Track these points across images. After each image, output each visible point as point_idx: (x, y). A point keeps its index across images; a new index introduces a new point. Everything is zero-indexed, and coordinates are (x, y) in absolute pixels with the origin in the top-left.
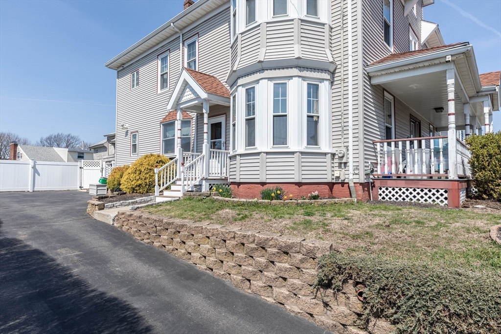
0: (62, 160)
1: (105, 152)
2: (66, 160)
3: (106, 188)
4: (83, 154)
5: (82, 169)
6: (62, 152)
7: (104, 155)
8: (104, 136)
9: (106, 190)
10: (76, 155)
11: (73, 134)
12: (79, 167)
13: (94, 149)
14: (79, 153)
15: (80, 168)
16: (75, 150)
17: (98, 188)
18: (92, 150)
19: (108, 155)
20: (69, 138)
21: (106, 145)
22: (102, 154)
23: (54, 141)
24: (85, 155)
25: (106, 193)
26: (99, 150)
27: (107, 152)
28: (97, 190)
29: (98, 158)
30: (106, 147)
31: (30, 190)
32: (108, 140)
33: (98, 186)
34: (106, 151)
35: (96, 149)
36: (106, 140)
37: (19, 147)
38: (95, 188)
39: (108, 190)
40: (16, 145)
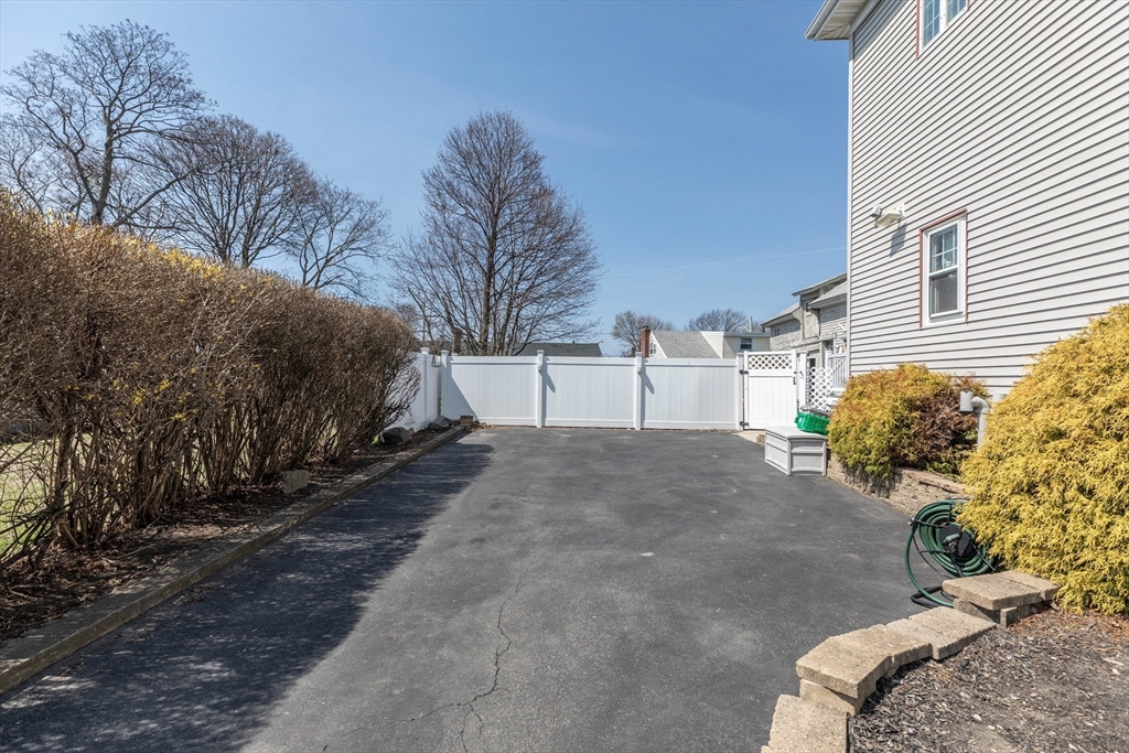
0: (714, 355)
1: (795, 333)
2: (721, 356)
3: (822, 450)
4: (750, 340)
5: (746, 376)
6: (715, 339)
7: (793, 337)
8: (794, 294)
9: (823, 459)
10: (738, 343)
11: (735, 310)
12: (737, 370)
13: (771, 327)
14: (743, 339)
15: (742, 372)
16: (737, 334)
17: (795, 450)
18: (766, 329)
19: (804, 338)
20: (730, 316)
21: (797, 316)
22: (789, 336)
23: (709, 322)
24: (754, 343)
25: (822, 469)
26: (781, 328)
27: (801, 332)
28: (792, 455)
29: (781, 347)
30: (798, 321)
31: (636, 425)
32: (802, 302)
33: (794, 441)
34: (798, 329)
35: (776, 328)
36: (798, 305)
37: (652, 334)
38: (785, 446)
39: (828, 458)
40: (648, 332)
